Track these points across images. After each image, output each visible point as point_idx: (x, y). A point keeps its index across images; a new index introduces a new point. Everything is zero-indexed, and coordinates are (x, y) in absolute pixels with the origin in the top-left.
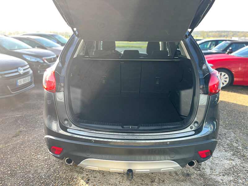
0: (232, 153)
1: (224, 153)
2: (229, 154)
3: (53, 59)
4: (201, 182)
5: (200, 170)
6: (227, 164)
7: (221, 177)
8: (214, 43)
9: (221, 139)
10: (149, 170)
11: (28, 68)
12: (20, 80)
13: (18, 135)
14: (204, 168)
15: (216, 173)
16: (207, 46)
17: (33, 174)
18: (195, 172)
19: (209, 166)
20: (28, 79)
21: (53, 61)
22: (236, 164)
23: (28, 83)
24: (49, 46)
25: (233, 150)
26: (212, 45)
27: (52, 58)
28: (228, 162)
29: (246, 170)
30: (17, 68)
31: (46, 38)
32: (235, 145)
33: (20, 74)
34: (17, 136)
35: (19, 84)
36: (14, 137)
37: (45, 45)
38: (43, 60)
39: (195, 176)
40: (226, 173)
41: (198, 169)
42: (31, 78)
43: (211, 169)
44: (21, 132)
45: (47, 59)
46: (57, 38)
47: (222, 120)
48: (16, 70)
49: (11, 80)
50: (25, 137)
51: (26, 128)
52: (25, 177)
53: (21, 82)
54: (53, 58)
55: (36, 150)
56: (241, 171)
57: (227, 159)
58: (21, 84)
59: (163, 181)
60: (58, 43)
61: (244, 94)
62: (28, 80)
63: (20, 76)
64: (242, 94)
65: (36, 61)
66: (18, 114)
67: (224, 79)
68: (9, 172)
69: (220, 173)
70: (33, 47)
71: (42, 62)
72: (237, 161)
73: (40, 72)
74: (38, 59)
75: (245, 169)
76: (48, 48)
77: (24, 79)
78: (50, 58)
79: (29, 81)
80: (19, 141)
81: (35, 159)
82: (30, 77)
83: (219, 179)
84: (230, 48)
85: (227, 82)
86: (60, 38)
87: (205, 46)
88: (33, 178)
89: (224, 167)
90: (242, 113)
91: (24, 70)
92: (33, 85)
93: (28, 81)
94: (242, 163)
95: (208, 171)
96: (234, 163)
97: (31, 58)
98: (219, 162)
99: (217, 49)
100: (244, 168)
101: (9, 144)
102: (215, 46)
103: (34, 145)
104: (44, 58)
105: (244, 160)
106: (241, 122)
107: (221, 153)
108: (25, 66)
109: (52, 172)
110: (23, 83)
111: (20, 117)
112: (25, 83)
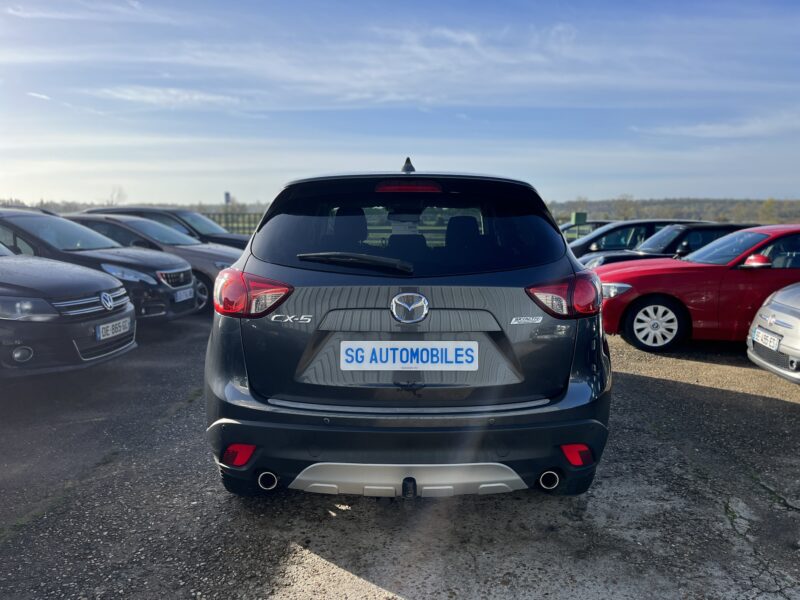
0: (665, 486)
1: (646, 487)
2: (658, 490)
3: (182, 275)
4: (581, 540)
5: (581, 520)
6: (649, 506)
7: (631, 532)
8: (643, 231)
9: (642, 460)
10: (451, 487)
11: (125, 295)
12: (104, 326)
13: (111, 461)
14: (593, 514)
15: (620, 525)
16: (626, 240)
17: (167, 535)
18: (570, 523)
19: (604, 511)
20: (123, 326)
21: (182, 281)
22: (674, 509)
23: (122, 334)
24: (166, 242)
25: (668, 481)
26: (638, 238)
27: (180, 273)
28: (654, 503)
29: (696, 520)
30: (98, 294)
31: (156, 220)
32: (677, 471)
33: (106, 310)
34: (107, 462)
35: (102, 338)
36: (98, 464)
37: (157, 238)
38: (157, 280)
39: (568, 529)
40: (646, 523)
41: (575, 518)
42: (132, 323)
43: (609, 517)
44: (116, 454)
45: (166, 274)
46: (188, 220)
47: (650, 422)
48: (95, 299)
49: (82, 324)
50: (131, 464)
51: (129, 446)
52: (149, 541)
53: (107, 331)
54: (184, 272)
55: (163, 489)
56: (683, 521)
57: (651, 498)
58: (106, 337)
59: (491, 540)
60: (191, 234)
61: (723, 364)
62: (125, 328)
63: (105, 315)
64: (718, 362)
65: (137, 280)
66: (99, 418)
67: (664, 324)
68: (105, 533)
69: (629, 524)
70: (125, 244)
71: (153, 282)
72: (678, 503)
73: (146, 313)
74: (144, 277)
75: (694, 517)
76: (164, 248)
77: (114, 323)
78: (175, 273)
79: (127, 330)
80: (115, 473)
81: (165, 507)
82: (128, 320)
83: (627, 535)
84: (684, 244)
85: (675, 333)
86: (195, 219)
87: (623, 240)
88: (169, 541)
89: (643, 513)
90: (707, 404)
91: (115, 299)
92: (133, 344)
93: (122, 331)
94: (688, 506)
95: (601, 521)
96: (668, 506)
97: (123, 273)
98: (630, 505)
99: (650, 246)
100: (692, 514)
101: (89, 480)
102: (646, 238)
103: (158, 479)
104: (158, 272)
105: (694, 500)
106: (699, 425)
107: (638, 488)
108: (117, 289)
109: (215, 530)
110: (111, 335)
111: (106, 421)
112: (115, 334)
